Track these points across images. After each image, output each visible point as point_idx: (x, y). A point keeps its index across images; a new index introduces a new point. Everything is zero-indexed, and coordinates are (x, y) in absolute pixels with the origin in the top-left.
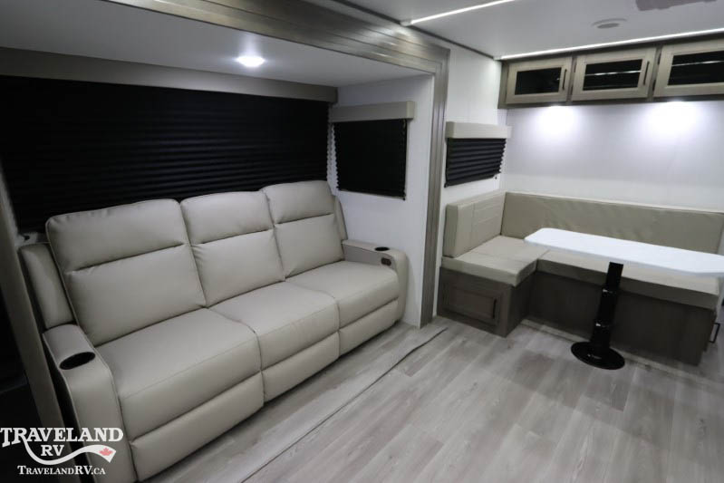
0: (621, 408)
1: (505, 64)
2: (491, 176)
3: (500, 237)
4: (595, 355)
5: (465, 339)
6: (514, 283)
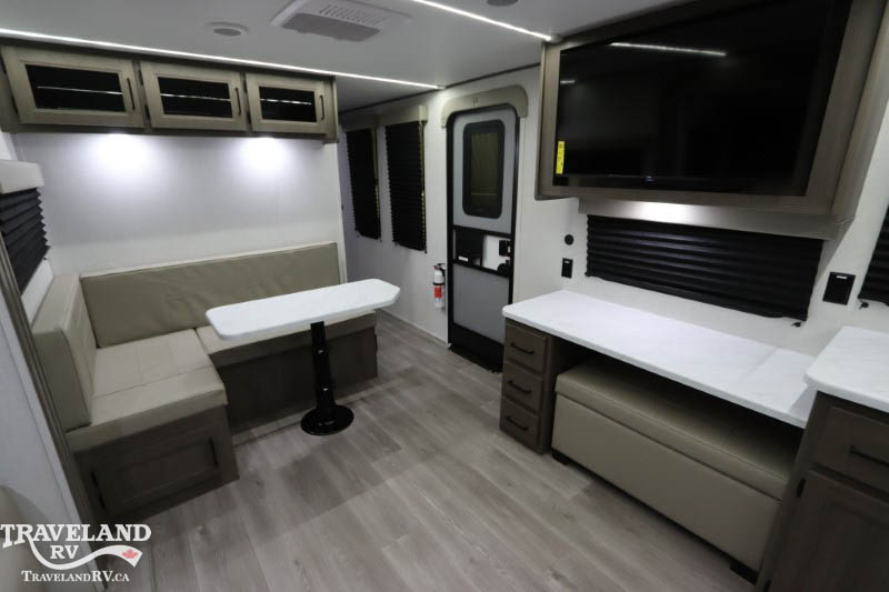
2: (40, 261)
3: (99, 351)
4: (326, 420)
5: (200, 528)
6: (223, 400)
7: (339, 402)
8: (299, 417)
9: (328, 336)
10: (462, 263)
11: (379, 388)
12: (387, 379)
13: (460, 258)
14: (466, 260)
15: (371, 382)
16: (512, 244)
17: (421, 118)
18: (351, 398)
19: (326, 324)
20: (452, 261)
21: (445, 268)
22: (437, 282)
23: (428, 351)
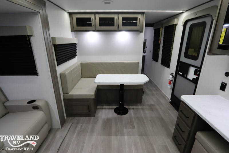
0: (134, 128)
1: (71, 14)
2: (74, 58)
3: (82, 79)
4: (121, 111)
5: (81, 125)
6: (94, 97)
7: (126, 107)
8: (115, 107)
9: (125, 88)
10: (180, 75)
11: (140, 107)
12: (144, 105)
13: (180, 73)
14: (181, 74)
15: (139, 104)
16: (200, 71)
17: (175, 23)
18: (131, 107)
19: (124, 85)
20: (177, 73)
21: (174, 75)
22: (171, 79)
23: (162, 101)
